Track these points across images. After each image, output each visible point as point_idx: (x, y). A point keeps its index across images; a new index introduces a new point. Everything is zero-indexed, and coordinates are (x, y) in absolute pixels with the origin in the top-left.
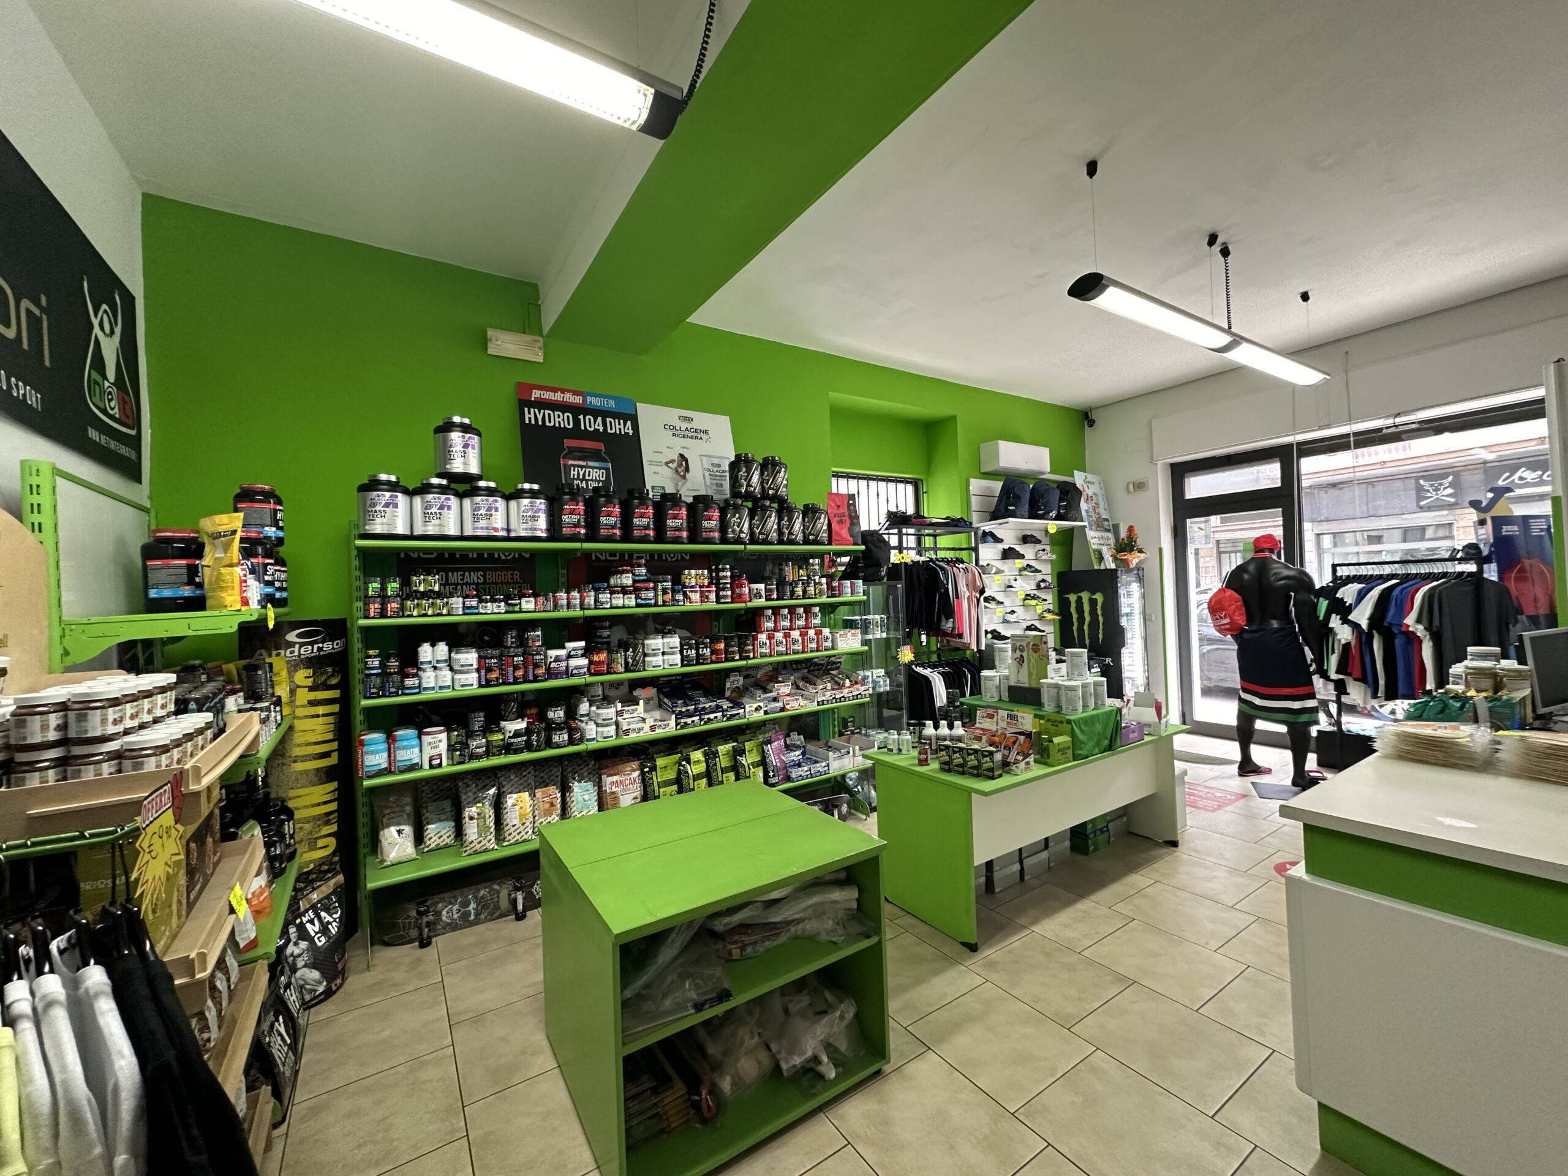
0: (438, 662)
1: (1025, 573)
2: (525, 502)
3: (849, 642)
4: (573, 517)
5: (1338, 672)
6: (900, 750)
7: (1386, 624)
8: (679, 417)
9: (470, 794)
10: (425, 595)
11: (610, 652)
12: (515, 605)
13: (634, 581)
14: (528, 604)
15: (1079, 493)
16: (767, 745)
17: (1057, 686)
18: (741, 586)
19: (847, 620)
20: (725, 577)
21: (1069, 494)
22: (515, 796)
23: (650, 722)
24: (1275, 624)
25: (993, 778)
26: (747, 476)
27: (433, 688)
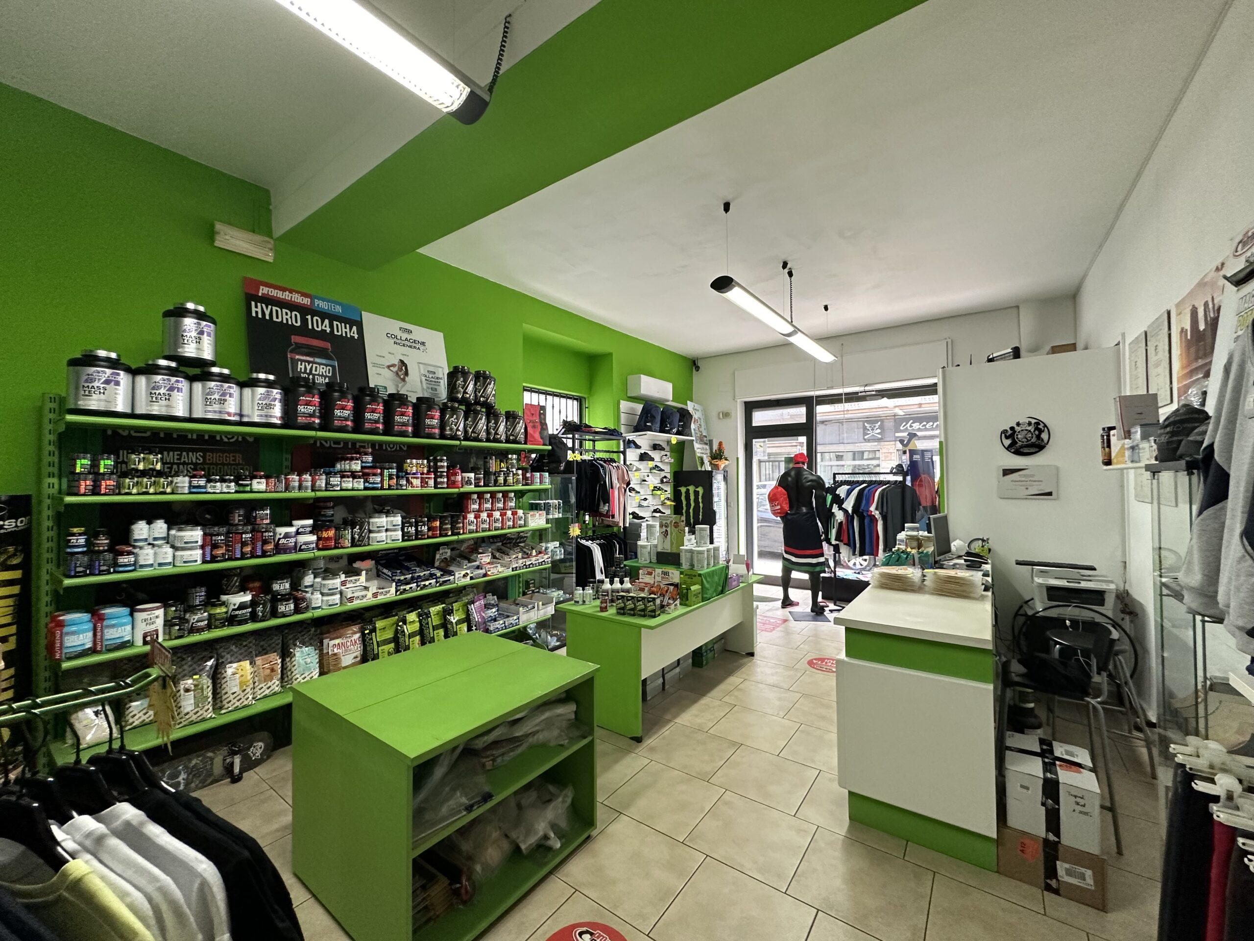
0: (155, 539)
1: (654, 471)
2: (261, 390)
3: (537, 521)
4: (308, 408)
5: (836, 540)
6: (584, 602)
7: (861, 510)
8: (400, 328)
9: (185, 667)
10: (144, 473)
11: (337, 529)
12: (247, 485)
13: (362, 467)
14: (259, 485)
15: (691, 416)
16: (470, 605)
17: (691, 551)
18: (455, 474)
19: (532, 504)
20: (442, 467)
21: (685, 416)
22: (235, 665)
23: (373, 589)
24: (804, 510)
25: (654, 617)
26: (464, 385)
27: (151, 565)
